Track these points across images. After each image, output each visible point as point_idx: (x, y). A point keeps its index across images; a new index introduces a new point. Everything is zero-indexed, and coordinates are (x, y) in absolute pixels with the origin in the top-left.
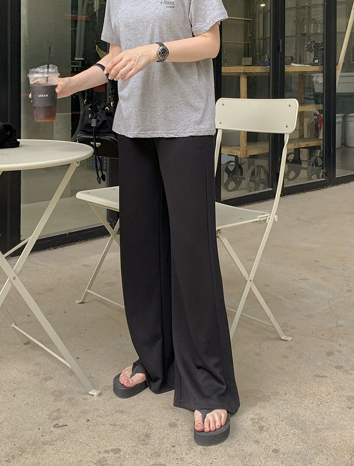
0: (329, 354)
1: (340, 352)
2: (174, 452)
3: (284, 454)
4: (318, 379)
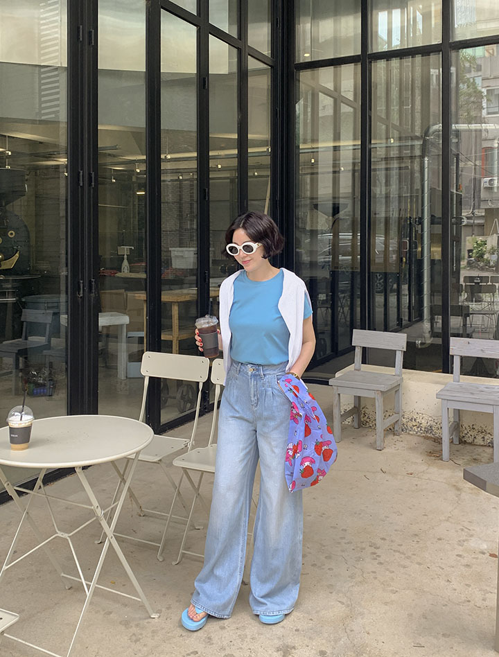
1: (310, 553)
2: (233, 645)
3: (303, 631)
4: (304, 576)
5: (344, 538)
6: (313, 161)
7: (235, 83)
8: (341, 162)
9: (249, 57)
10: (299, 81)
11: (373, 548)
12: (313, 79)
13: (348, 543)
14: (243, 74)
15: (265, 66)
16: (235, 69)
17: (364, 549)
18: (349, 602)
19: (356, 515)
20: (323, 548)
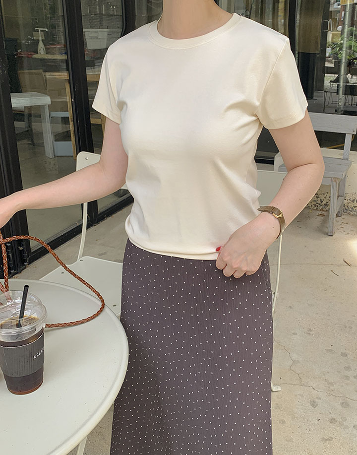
20: (332, 388)
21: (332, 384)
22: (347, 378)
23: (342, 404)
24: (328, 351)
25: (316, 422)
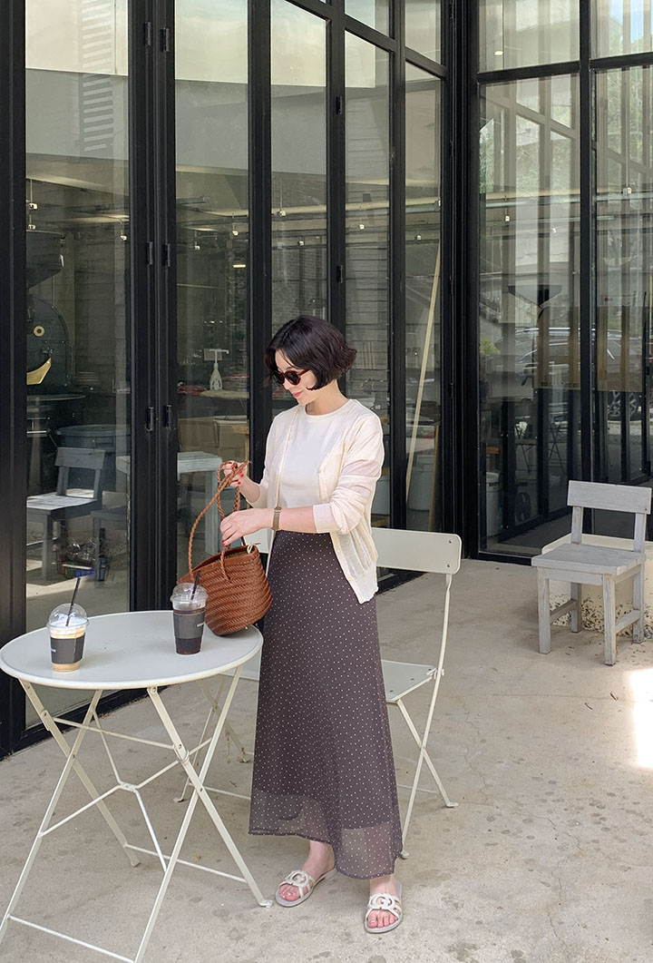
0: (490, 819)
1: (501, 815)
2: (384, 943)
3: (488, 924)
4: (490, 848)
5: (552, 793)
6: (508, 219)
7: (385, 102)
8: (552, 220)
9: (407, 64)
10: (485, 99)
11: (595, 807)
12: (507, 95)
13: (558, 801)
14: (397, 89)
15: (432, 77)
16: (385, 81)
17: (583, 809)
18: (557, 884)
19: (570, 761)
20: (520, 808)
21: (522, 805)
22: (545, 801)
23: (524, 821)
24: (533, 778)
25: (486, 831)
